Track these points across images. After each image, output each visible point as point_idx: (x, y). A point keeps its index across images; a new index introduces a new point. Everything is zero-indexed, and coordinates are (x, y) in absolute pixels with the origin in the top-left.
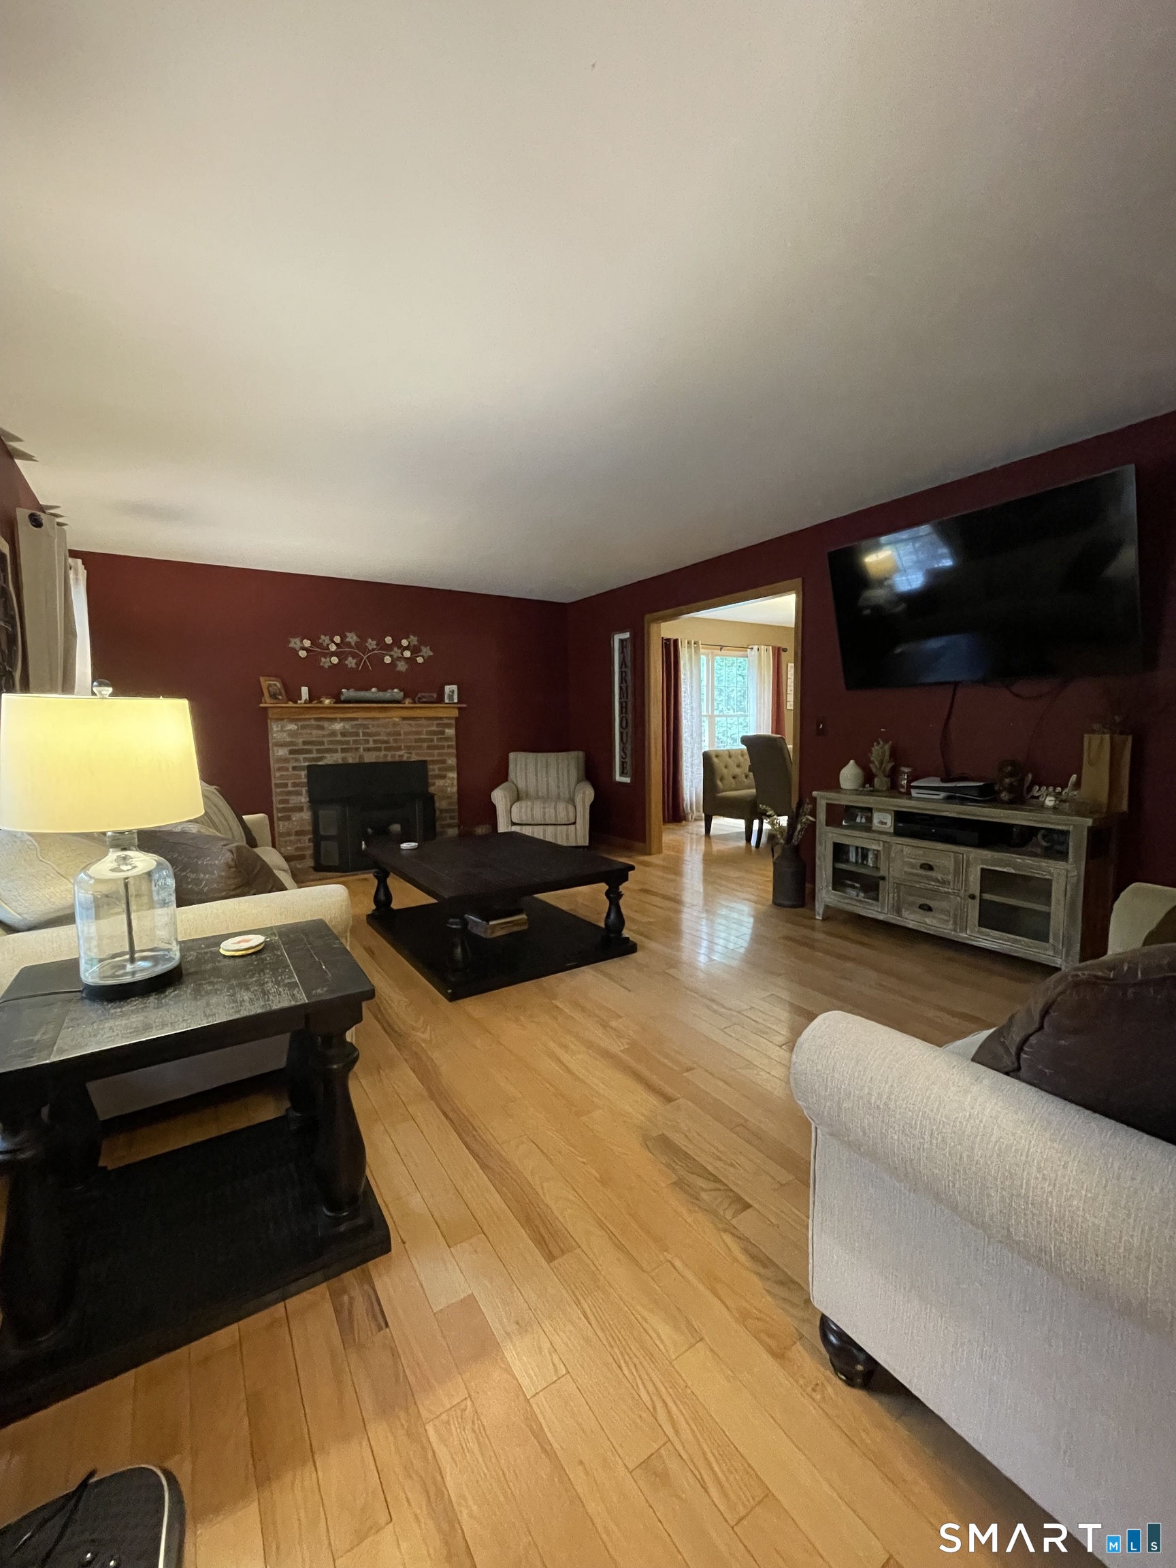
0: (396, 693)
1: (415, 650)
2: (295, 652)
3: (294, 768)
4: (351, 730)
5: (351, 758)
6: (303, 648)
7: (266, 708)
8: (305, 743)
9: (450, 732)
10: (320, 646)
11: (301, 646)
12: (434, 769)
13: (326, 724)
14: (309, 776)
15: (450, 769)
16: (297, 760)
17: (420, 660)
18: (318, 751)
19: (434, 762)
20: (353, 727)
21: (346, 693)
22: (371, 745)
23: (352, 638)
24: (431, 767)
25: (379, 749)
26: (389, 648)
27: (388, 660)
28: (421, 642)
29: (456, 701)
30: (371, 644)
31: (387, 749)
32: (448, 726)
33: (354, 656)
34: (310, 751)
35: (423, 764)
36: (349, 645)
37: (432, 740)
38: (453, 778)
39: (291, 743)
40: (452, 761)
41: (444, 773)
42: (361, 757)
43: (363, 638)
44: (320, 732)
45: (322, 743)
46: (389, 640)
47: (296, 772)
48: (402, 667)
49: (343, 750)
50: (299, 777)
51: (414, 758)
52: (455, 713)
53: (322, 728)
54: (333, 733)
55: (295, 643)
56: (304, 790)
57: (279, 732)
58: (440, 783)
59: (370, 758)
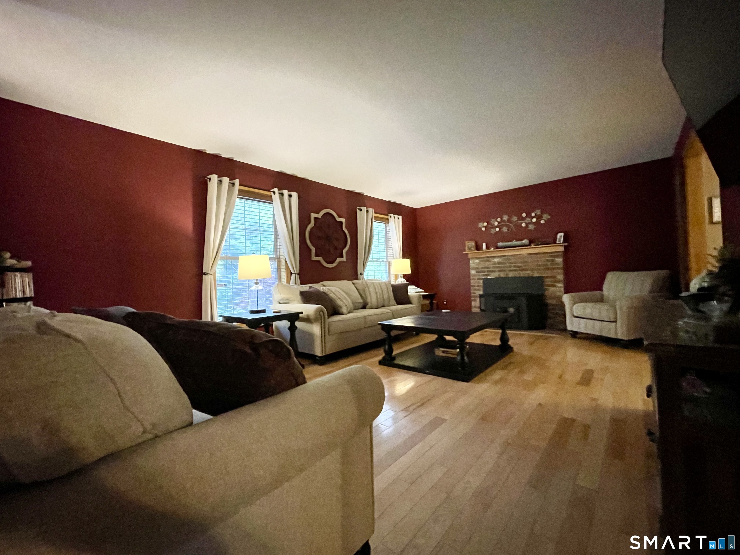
0: (526, 241)
1: (539, 218)
2: (480, 229)
3: (478, 279)
4: (503, 261)
5: (502, 275)
6: (484, 227)
7: (467, 254)
8: (482, 268)
9: (560, 260)
10: (491, 224)
11: (483, 225)
12: (548, 281)
13: (491, 259)
14: (484, 283)
15: (559, 281)
16: (479, 275)
17: (542, 222)
18: (488, 271)
19: (547, 277)
20: (504, 259)
21: (500, 244)
22: (512, 268)
23: (506, 218)
24: (546, 280)
25: (516, 270)
26: (524, 219)
27: (524, 225)
28: (542, 212)
29: (562, 242)
30: (515, 219)
31: (520, 270)
32: (557, 256)
33: (506, 226)
34: (484, 272)
35: (541, 279)
36: (504, 221)
37: (547, 265)
38: (561, 287)
39: (477, 268)
40: (560, 277)
41: (555, 284)
42: (507, 274)
43: (510, 217)
44: (488, 263)
45: (489, 268)
46: (524, 215)
47: (479, 281)
48: (531, 227)
49: (499, 271)
50: (479, 283)
51: (536, 275)
52: (562, 249)
53: (489, 261)
54: (494, 263)
55: (480, 225)
56: (482, 288)
57: (474, 263)
58: (552, 289)
59: (511, 274)
